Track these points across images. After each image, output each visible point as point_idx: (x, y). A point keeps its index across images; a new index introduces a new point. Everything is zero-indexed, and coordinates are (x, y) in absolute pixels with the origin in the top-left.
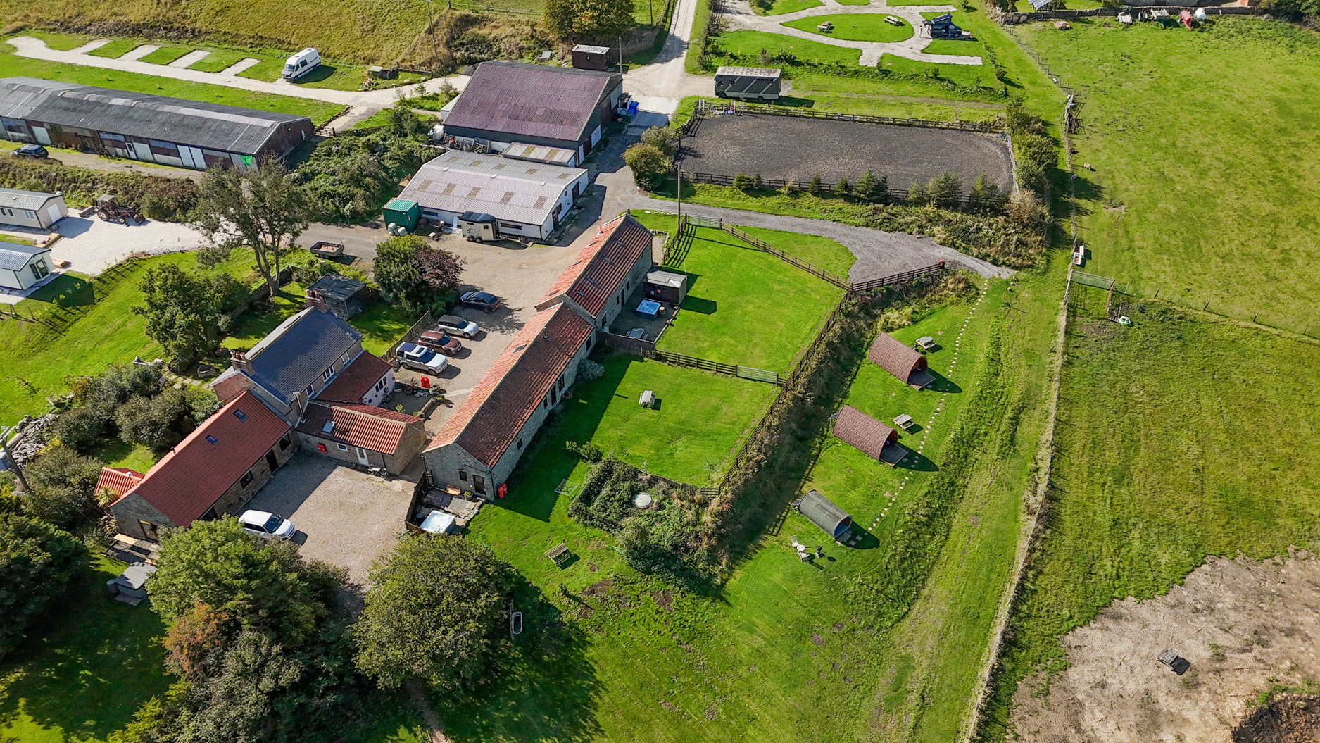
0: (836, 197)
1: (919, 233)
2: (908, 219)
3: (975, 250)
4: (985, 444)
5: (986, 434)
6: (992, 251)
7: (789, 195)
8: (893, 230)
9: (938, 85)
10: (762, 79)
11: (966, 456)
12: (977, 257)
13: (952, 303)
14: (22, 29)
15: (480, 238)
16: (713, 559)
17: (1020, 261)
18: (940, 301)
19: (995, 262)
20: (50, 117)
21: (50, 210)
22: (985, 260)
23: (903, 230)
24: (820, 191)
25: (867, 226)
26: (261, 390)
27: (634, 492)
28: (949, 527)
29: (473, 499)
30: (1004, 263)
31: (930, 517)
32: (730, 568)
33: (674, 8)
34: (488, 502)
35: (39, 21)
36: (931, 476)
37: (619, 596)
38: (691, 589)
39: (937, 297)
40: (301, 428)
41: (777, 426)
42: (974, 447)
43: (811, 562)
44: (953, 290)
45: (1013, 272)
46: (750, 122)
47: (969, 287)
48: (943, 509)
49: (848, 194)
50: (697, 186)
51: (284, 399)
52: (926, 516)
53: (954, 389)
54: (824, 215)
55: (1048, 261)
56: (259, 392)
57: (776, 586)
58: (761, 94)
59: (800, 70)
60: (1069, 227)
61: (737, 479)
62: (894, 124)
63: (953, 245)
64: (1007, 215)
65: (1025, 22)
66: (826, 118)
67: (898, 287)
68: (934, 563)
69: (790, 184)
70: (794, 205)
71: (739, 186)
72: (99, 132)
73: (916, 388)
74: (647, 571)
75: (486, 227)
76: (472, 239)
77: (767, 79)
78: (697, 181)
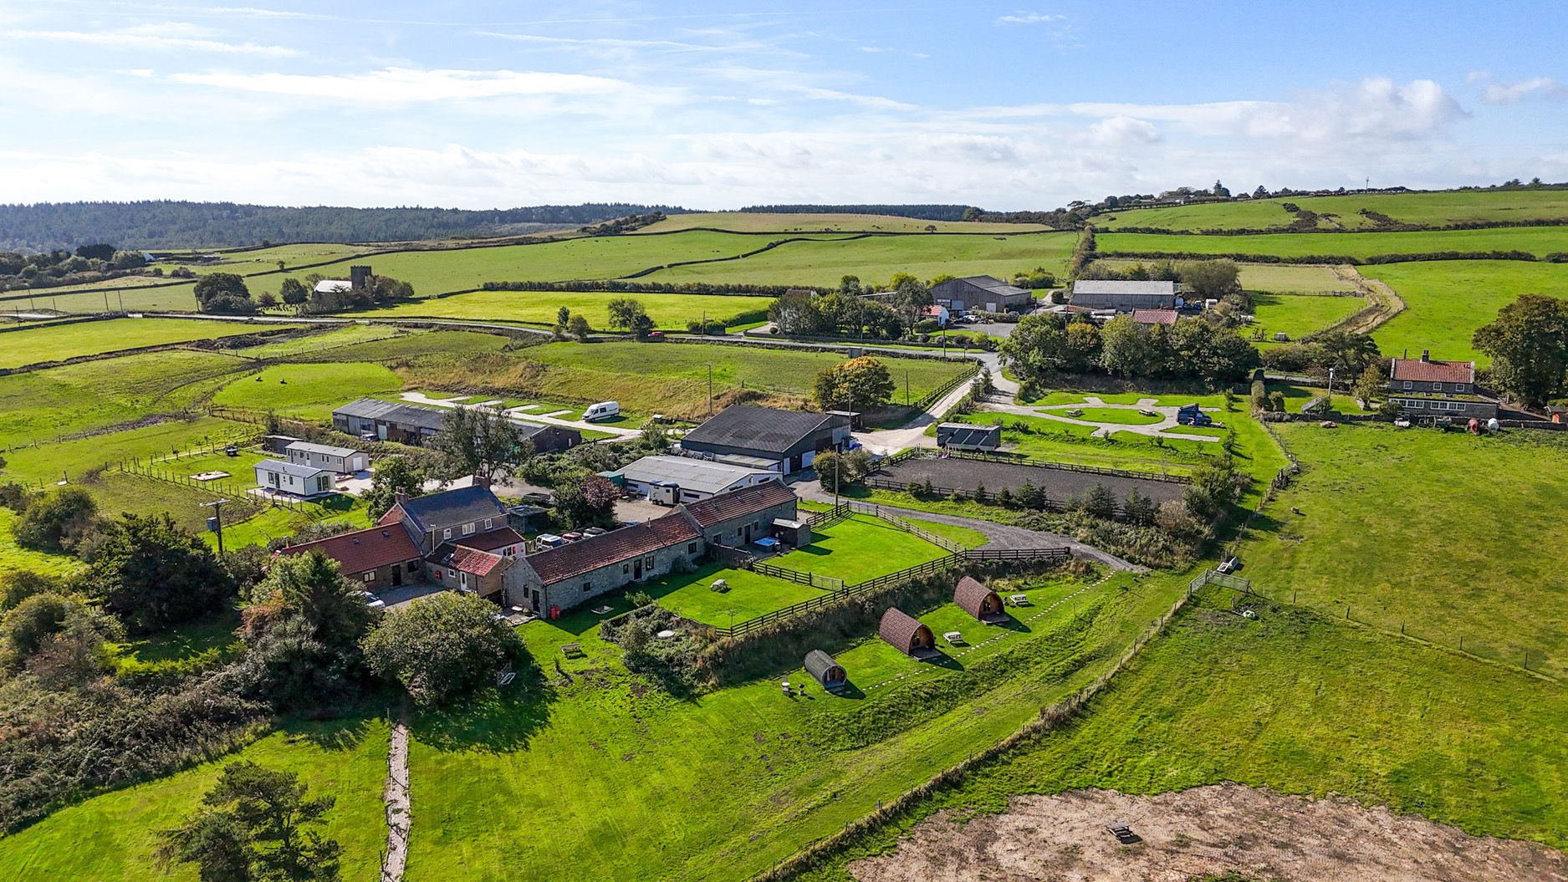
0: (999, 505)
1: (1064, 533)
2: (1057, 522)
3: (1113, 548)
4: (1032, 669)
5: (1037, 663)
6: (1130, 552)
7: (954, 501)
8: (1040, 529)
9: (1161, 451)
10: (979, 431)
11: (1003, 672)
12: (1114, 555)
13: (1068, 582)
14: (416, 388)
15: (662, 501)
16: (701, 676)
17: (1157, 561)
18: (1057, 579)
19: (1131, 560)
20: (393, 419)
21: (354, 459)
22: (1122, 558)
23: (1050, 530)
24: (982, 498)
25: (1016, 525)
26: (410, 522)
27: (660, 628)
28: (949, 709)
29: (529, 615)
30: (1140, 562)
31: (932, 697)
32: (715, 688)
33: (941, 398)
34: (540, 618)
35: (431, 384)
36: (952, 673)
37: (602, 680)
38: (669, 689)
39: (1054, 576)
40: (430, 559)
41: (821, 614)
42: (1017, 669)
43: (791, 697)
44: (1074, 573)
45: (1146, 570)
46: (958, 463)
47: (1089, 570)
48: (950, 697)
49: (1008, 502)
50: (874, 491)
51: (421, 528)
52: (927, 693)
53: (1027, 630)
54: (981, 517)
55: (1192, 567)
56: (408, 524)
57: (747, 703)
58: (978, 446)
59: (1031, 437)
60: (1229, 547)
61: (756, 630)
62: (1099, 473)
63: (1092, 543)
64: (1158, 526)
65: (1287, 421)
66: (1033, 466)
67: (1017, 562)
68: (915, 726)
69: (957, 492)
70: (956, 509)
71: (910, 490)
72: (421, 428)
73: (985, 622)
74: (636, 670)
75: (668, 491)
76: (656, 502)
77: (983, 431)
78: (877, 487)
